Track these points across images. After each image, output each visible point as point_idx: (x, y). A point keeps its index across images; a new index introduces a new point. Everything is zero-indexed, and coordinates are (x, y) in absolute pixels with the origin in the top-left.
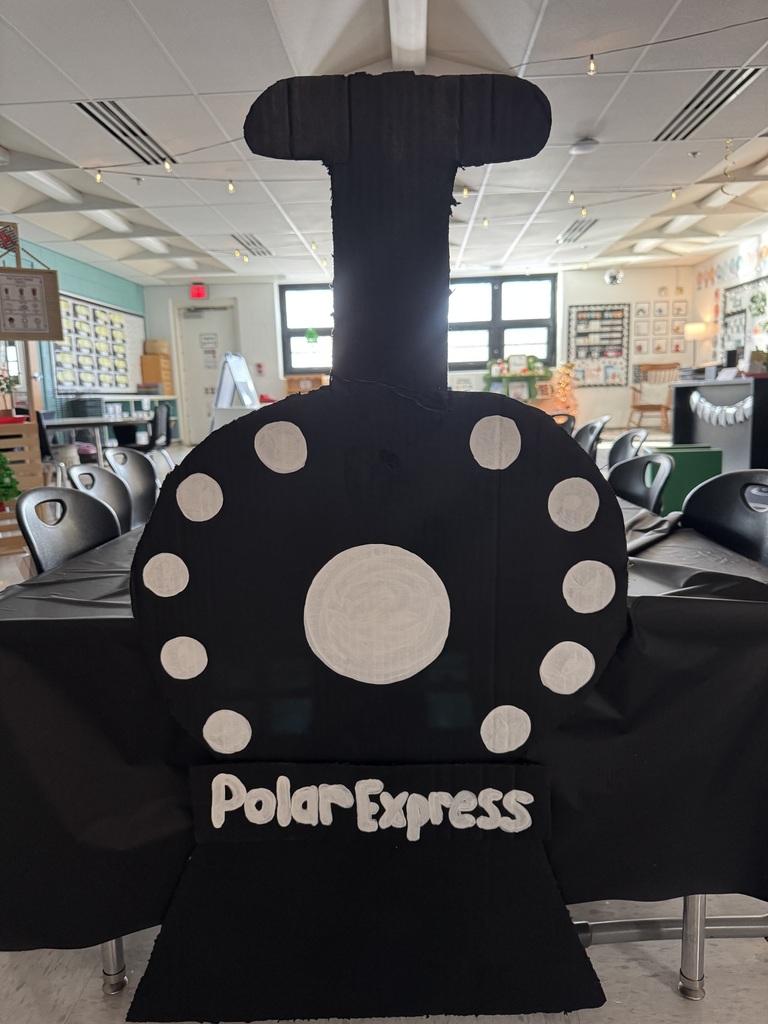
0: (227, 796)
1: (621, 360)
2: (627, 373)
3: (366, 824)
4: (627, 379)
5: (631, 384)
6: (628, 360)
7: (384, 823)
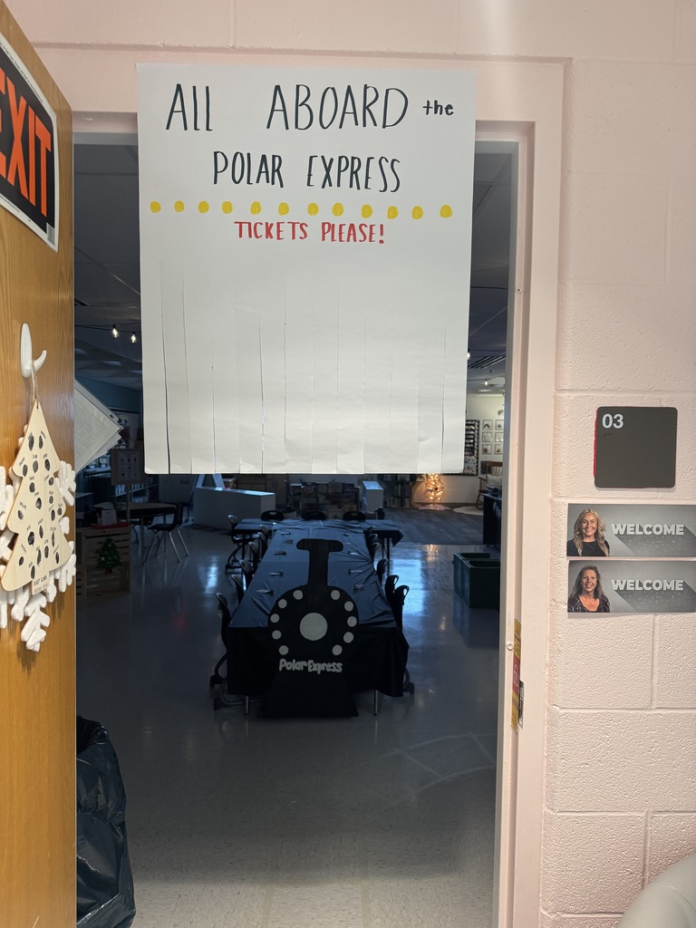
0: (283, 664)
1: (473, 457)
2: (477, 466)
3: (310, 670)
4: (477, 470)
5: (480, 475)
6: (477, 458)
7: (314, 670)
